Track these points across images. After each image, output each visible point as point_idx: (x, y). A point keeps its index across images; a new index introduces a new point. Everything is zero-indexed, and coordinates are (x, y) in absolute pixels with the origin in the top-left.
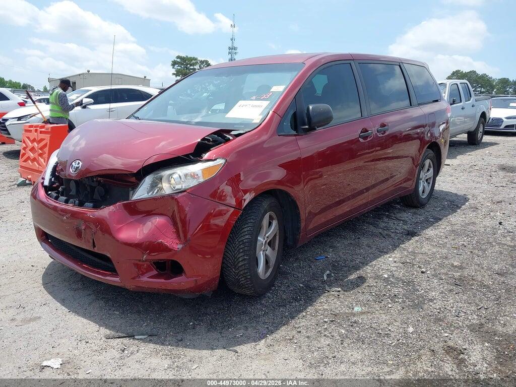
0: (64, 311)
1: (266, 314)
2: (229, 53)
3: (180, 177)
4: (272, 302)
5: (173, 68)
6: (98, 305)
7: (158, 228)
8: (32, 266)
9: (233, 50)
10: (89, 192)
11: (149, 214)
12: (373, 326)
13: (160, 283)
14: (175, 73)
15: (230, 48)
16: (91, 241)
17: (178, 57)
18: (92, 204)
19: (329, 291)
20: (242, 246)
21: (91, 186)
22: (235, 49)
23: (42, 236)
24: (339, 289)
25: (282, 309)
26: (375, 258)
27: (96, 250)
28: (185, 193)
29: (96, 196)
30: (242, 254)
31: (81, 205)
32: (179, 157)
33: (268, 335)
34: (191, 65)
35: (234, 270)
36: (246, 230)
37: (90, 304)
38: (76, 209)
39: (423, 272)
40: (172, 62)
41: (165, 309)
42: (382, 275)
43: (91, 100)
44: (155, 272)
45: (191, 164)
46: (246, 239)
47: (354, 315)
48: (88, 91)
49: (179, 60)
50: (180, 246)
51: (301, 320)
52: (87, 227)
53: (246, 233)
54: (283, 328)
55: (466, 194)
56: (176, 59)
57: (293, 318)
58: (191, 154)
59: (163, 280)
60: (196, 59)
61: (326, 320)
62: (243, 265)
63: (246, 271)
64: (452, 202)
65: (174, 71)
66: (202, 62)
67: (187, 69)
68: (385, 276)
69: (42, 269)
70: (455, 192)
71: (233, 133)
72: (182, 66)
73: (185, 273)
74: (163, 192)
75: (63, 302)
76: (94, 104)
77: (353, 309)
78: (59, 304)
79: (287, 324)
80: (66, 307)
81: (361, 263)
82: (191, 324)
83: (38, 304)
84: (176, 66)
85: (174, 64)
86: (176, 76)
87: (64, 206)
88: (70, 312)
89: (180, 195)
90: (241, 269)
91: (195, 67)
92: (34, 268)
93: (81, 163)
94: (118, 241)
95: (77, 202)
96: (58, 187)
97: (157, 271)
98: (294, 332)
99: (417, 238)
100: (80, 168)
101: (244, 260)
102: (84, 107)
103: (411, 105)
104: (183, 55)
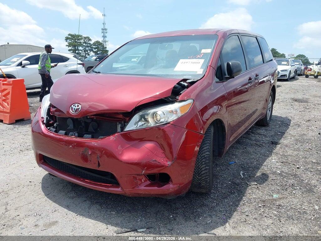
0: (73, 215)
1: (217, 205)
2: (102, 32)
3: (163, 113)
4: (218, 196)
5: (66, 42)
6: (95, 208)
7: (150, 150)
8: (30, 182)
9: (105, 31)
10: (83, 126)
11: (142, 140)
12: (293, 206)
13: (155, 190)
14: (68, 45)
15: (102, 29)
16: (97, 163)
17: (69, 35)
18: (90, 136)
19: (250, 185)
20: (204, 160)
21: (85, 122)
22: (106, 29)
23: (40, 160)
24: (256, 183)
25: (226, 201)
26: (265, 160)
27: (101, 169)
28: (169, 124)
29: (91, 129)
30: (204, 166)
31: (81, 136)
32: (162, 99)
33: (228, 220)
34: (78, 40)
35: (197, 176)
36: (205, 148)
37: (89, 208)
38: (78, 139)
39: (298, 168)
40: (66, 37)
41: (146, 207)
42: (276, 172)
43: (28, 62)
44: (148, 182)
45: (170, 104)
46: (206, 155)
47: (276, 200)
48: (26, 55)
49: (70, 37)
50: (169, 163)
51: (243, 207)
52: (93, 153)
53: (206, 150)
54: (235, 214)
55: (287, 116)
56: (68, 36)
57: (237, 206)
58: (169, 97)
59: (156, 188)
60: (81, 36)
61: (260, 205)
62: (205, 173)
63: (207, 177)
64: (282, 122)
65: (67, 44)
66: (85, 38)
67: (75, 42)
68: (278, 172)
69: (38, 184)
70: (280, 116)
71: (188, 81)
72: (72, 41)
73: (172, 181)
74: (149, 124)
75: (68, 207)
76: (31, 64)
77: (272, 196)
78: (66, 210)
79: (236, 211)
80: (72, 211)
81: (258, 164)
82: (171, 216)
83: (50, 211)
84: (68, 40)
85: (67, 39)
86: (69, 47)
87: (67, 138)
88: (77, 215)
89: (166, 126)
90: (203, 176)
91: (81, 41)
92: (32, 184)
93: (80, 106)
94: (121, 161)
95: (76, 134)
96: (53, 124)
97: (150, 181)
98: (244, 216)
99: (279, 146)
100: (80, 109)
101: (206, 169)
102: (24, 67)
103: (264, 63)
104: (73, 33)
